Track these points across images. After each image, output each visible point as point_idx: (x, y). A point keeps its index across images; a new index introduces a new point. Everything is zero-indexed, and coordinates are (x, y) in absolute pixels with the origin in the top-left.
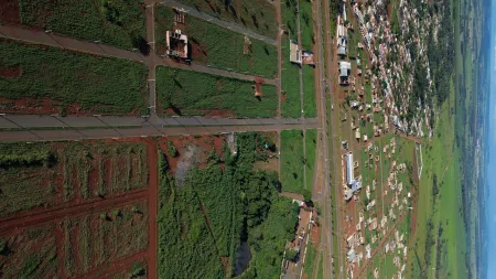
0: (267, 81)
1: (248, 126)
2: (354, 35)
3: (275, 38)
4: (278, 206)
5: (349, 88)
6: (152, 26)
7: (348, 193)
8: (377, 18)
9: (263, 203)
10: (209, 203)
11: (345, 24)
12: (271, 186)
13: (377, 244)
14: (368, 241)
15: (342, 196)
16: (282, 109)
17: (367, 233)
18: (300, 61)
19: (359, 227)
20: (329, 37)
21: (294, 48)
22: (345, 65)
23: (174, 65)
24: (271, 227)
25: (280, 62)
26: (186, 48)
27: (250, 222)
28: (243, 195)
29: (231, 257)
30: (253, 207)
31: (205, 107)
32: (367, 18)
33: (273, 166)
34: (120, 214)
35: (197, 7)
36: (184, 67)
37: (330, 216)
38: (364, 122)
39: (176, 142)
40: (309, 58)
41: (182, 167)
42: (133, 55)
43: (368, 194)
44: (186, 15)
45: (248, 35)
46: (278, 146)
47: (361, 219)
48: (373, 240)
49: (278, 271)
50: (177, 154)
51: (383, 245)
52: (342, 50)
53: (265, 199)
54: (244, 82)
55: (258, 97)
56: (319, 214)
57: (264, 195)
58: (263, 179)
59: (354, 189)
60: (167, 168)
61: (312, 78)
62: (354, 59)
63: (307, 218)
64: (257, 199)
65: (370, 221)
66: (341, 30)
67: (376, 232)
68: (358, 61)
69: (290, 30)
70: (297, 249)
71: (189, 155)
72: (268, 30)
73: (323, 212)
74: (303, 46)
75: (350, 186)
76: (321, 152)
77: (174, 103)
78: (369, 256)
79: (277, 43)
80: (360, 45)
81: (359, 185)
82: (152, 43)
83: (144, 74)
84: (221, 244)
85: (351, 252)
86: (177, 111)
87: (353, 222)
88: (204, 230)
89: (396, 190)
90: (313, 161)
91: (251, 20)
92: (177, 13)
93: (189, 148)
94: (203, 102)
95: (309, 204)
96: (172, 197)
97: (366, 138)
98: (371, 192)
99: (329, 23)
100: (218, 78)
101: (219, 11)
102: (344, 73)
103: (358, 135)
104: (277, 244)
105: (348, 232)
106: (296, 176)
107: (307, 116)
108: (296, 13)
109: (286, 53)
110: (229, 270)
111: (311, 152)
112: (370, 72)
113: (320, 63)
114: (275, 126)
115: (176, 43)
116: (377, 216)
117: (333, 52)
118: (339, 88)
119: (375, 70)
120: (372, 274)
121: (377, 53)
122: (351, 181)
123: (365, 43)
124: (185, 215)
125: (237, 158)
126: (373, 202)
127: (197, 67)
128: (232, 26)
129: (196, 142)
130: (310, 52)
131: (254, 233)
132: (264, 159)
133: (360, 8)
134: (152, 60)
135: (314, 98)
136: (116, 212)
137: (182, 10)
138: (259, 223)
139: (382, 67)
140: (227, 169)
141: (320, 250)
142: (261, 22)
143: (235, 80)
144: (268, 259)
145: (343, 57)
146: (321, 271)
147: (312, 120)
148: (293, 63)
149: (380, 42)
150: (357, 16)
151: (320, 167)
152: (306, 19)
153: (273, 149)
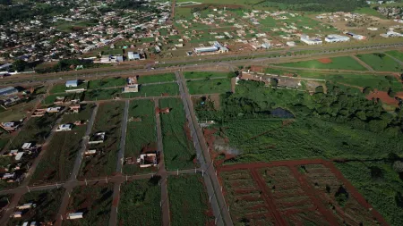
0: (157, 105)
1: (191, 115)
2: (106, 51)
3: (124, 103)
4: (242, 93)
5: (148, 53)
6: (138, 176)
7: (223, 50)
8: (86, 36)
9: (242, 102)
10: (250, 135)
11: (99, 57)
12: (229, 98)
13: (254, 30)
14: (253, 36)
15: (225, 54)
16: (173, 94)
17: (249, 37)
18: (137, 85)
19: (245, 42)
20: (112, 68)
21: (127, 90)
22: (131, 56)
23: (162, 162)
24: (257, 96)
25: (137, 99)
26: (149, 155)
27: (257, 110)
28: (240, 114)
29: (283, 119)
30: (247, 107)
31: (186, 142)
32: (90, 43)
33: (215, 98)
34: (270, 182)
35: (118, 151)
36: (162, 155)
37: (242, 61)
38: (170, 42)
39: (215, 156)
40: (131, 80)
41: (230, 151)
42: (163, 184)
43: (221, 37)
44: (125, 157)
45: (127, 119)
46: (201, 96)
47: (240, 41)
48: (252, 32)
49: (286, 91)
50: (223, 154)
51: (255, 26)
52: (120, 58)
53: (240, 100)
54: (161, 119)
55: (170, 110)
56: (242, 68)
57: (237, 102)
58: (226, 103)
59: (219, 46)
60: (233, 159)
61: (147, 77)
62: (124, 50)
63: (246, 74)
64: (241, 106)
65: (240, 35)
66: (105, 60)
67: (247, 30)
68: (125, 47)
69: (115, 93)
70: (269, 80)
71: (221, 148)
72: (120, 107)
73: (242, 65)
74: (124, 84)
75: (219, 48)
76: (198, 68)
77: (189, 159)
78: (264, 35)
79: (128, 101)
80: (112, 47)
81: (216, 43)
82: (152, 174)
83: (174, 178)
84: (276, 126)
85: (263, 45)
86: (194, 156)
87: (243, 46)
88: (268, 135)
89: (214, 18)
90: (206, 73)
91: (115, 118)
92: (125, 163)
93: (216, 148)
94: (183, 142)
95: (237, 74)
96: (251, 155)
97: (181, 40)
98: (219, 35)
99: (101, 68)
100: (163, 135)
101: (116, 138)
102: (137, 56)
103: (181, 45)
104: (268, 92)
105: (251, 49)
106: (219, 84)
107: (175, 78)
108: (101, 91)
109: (132, 94)
110: (291, 120)
111: (200, 75)
112: (131, 39)
113: (134, 72)
114: (188, 99)
115: (147, 161)
116: (235, 30)
117: (123, 65)
118: (149, 59)
119: (128, 36)
120: (276, 32)
121: (115, 35)
122: (215, 48)
123: (110, 43)
124: (261, 147)
125: (215, 120)
126: (226, 33)
127: (160, 148)
128: (124, 130)
129: (211, 145)
130: (128, 80)
131: (263, 107)
132: (211, 104)
133: (83, 48)
134: (163, 172)
135: (161, 75)
136: (269, 184)
137: (122, 160)
138: (256, 104)
139: (125, 31)
140: (224, 126)
141: (266, 65)
142: (115, 112)
143: (162, 124)
144: (278, 97)
145: (125, 58)
146: (280, 65)
147: (177, 76)
148: (139, 90)
149: (105, 34)
150: (90, 50)
151: (209, 69)
152: (103, 83)
153: (204, 99)
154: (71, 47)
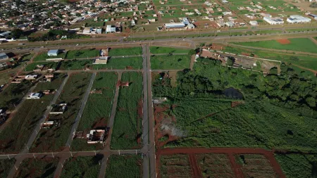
0: (120, 78)
1: (148, 91)
2: (90, 23)
3: (92, 74)
4: (199, 71)
5: (123, 26)
6: (84, 153)
7: (190, 26)
8: (78, 9)
9: (197, 80)
10: (197, 115)
11: (82, 29)
12: (186, 75)
13: (222, 8)
14: (220, 13)
15: (192, 30)
16: (137, 68)
17: (216, 14)
18: (106, 58)
19: (212, 20)
20: (91, 39)
21: (98, 62)
22: (109, 29)
23: (109, 139)
24: (212, 75)
25: (107, 70)
26: (98, 131)
27: (210, 89)
28: (192, 93)
29: (232, 101)
30: (200, 87)
31: (137, 119)
32: (79, 15)
33: (173, 74)
34: (205, 172)
35: (72, 124)
36: (111, 132)
37: (205, 38)
38: (145, 16)
39: (159, 136)
40: (104, 52)
41: (175, 132)
42: (104, 164)
43: (191, 14)
44: (77, 131)
45: (90, 91)
46: (161, 71)
47: (207, 18)
48: (220, 10)
49: (240, 71)
50: (167, 135)
51: (223, 4)
52: (99, 31)
53: (195, 79)
54: (120, 93)
55: (130, 84)
56: (204, 45)
57: (192, 80)
58: (182, 80)
59: (188, 23)
60: (175, 142)
61: (117, 50)
62: (105, 23)
63: (207, 52)
64: (195, 84)
65: (208, 12)
66: (86, 32)
67: (215, 8)
68: (106, 20)
69: (87, 64)
70: (226, 59)
71: (167, 128)
72: (86, 78)
73: (203, 42)
74: (96, 56)
75: (186, 25)
76: (165, 44)
77: (133, 138)
78: (230, 13)
79: (95, 72)
80: (96, 19)
81: (185, 20)
82: (95, 152)
83: (115, 158)
84: (224, 107)
85: (227, 24)
86: (139, 136)
87: (208, 23)
88: (214, 117)
90: (170, 48)
91: (81, 89)
92: (76, 137)
93: (163, 127)
94: (133, 119)
95: (197, 51)
96: (195, 138)
97: (155, 15)
98: (189, 11)
99: (81, 40)
100: (117, 109)
101: (75, 110)
102: (114, 29)
103: (154, 20)
104: (223, 71)
105: (215, 27)
106: (180, 60)
107: (141, 53)
108: (75, 60)
109: (101, 66)
110: (239, 101)
111: (164, 50)
112: (113, 13)
113: (108, 45)
114: (148, 72)
115: (95, 137)
116: (205, 7)
117: (99, 37)
118: (124, 33)
119: (111, 9)
120: (241, 11)
121: (101, 8)
122: (182, 24)
123: (94, 16)
124: (206, 130)
125: (168, 97)
126: (196, 10)
127: (111, 123)
128: (84, 102)
129: (158, 124)
130: (101, 51)
131: (216, 86)
132: (169, 79)
133: (72, 20)
134: (107, 152)
135: (130, 49)
136: (204, 174)
137: (74, 133)
138: (210, 83)
139: (110, 5)
140: (176, 104)
141: (226, 44)
142: (81, 83)
143: (119, 99)
144: (233, 77)
145: (103, 30)
146: (240, 43)
147: (144, 50)
148: (108, 62)
149: (93, 7)
150: (77, 21)
151: (175, 44)
152: (79, 54)
153: (162, 75)
154: (62, 18)
